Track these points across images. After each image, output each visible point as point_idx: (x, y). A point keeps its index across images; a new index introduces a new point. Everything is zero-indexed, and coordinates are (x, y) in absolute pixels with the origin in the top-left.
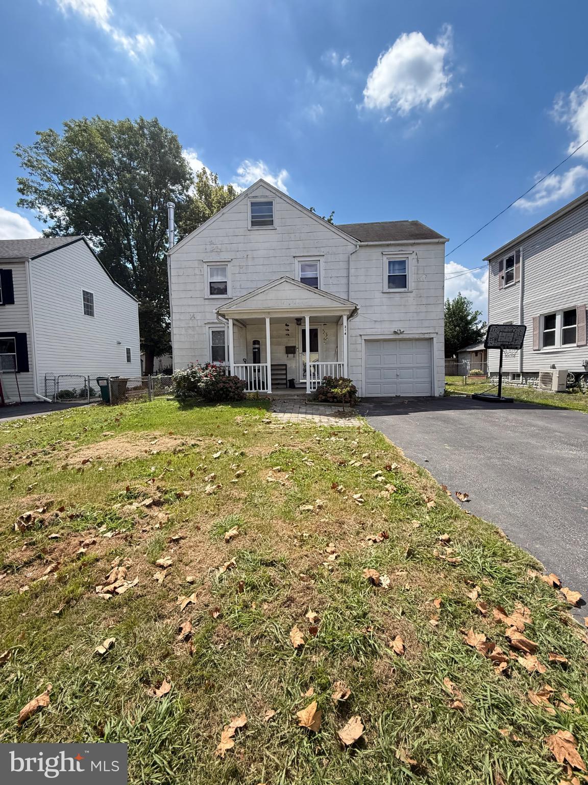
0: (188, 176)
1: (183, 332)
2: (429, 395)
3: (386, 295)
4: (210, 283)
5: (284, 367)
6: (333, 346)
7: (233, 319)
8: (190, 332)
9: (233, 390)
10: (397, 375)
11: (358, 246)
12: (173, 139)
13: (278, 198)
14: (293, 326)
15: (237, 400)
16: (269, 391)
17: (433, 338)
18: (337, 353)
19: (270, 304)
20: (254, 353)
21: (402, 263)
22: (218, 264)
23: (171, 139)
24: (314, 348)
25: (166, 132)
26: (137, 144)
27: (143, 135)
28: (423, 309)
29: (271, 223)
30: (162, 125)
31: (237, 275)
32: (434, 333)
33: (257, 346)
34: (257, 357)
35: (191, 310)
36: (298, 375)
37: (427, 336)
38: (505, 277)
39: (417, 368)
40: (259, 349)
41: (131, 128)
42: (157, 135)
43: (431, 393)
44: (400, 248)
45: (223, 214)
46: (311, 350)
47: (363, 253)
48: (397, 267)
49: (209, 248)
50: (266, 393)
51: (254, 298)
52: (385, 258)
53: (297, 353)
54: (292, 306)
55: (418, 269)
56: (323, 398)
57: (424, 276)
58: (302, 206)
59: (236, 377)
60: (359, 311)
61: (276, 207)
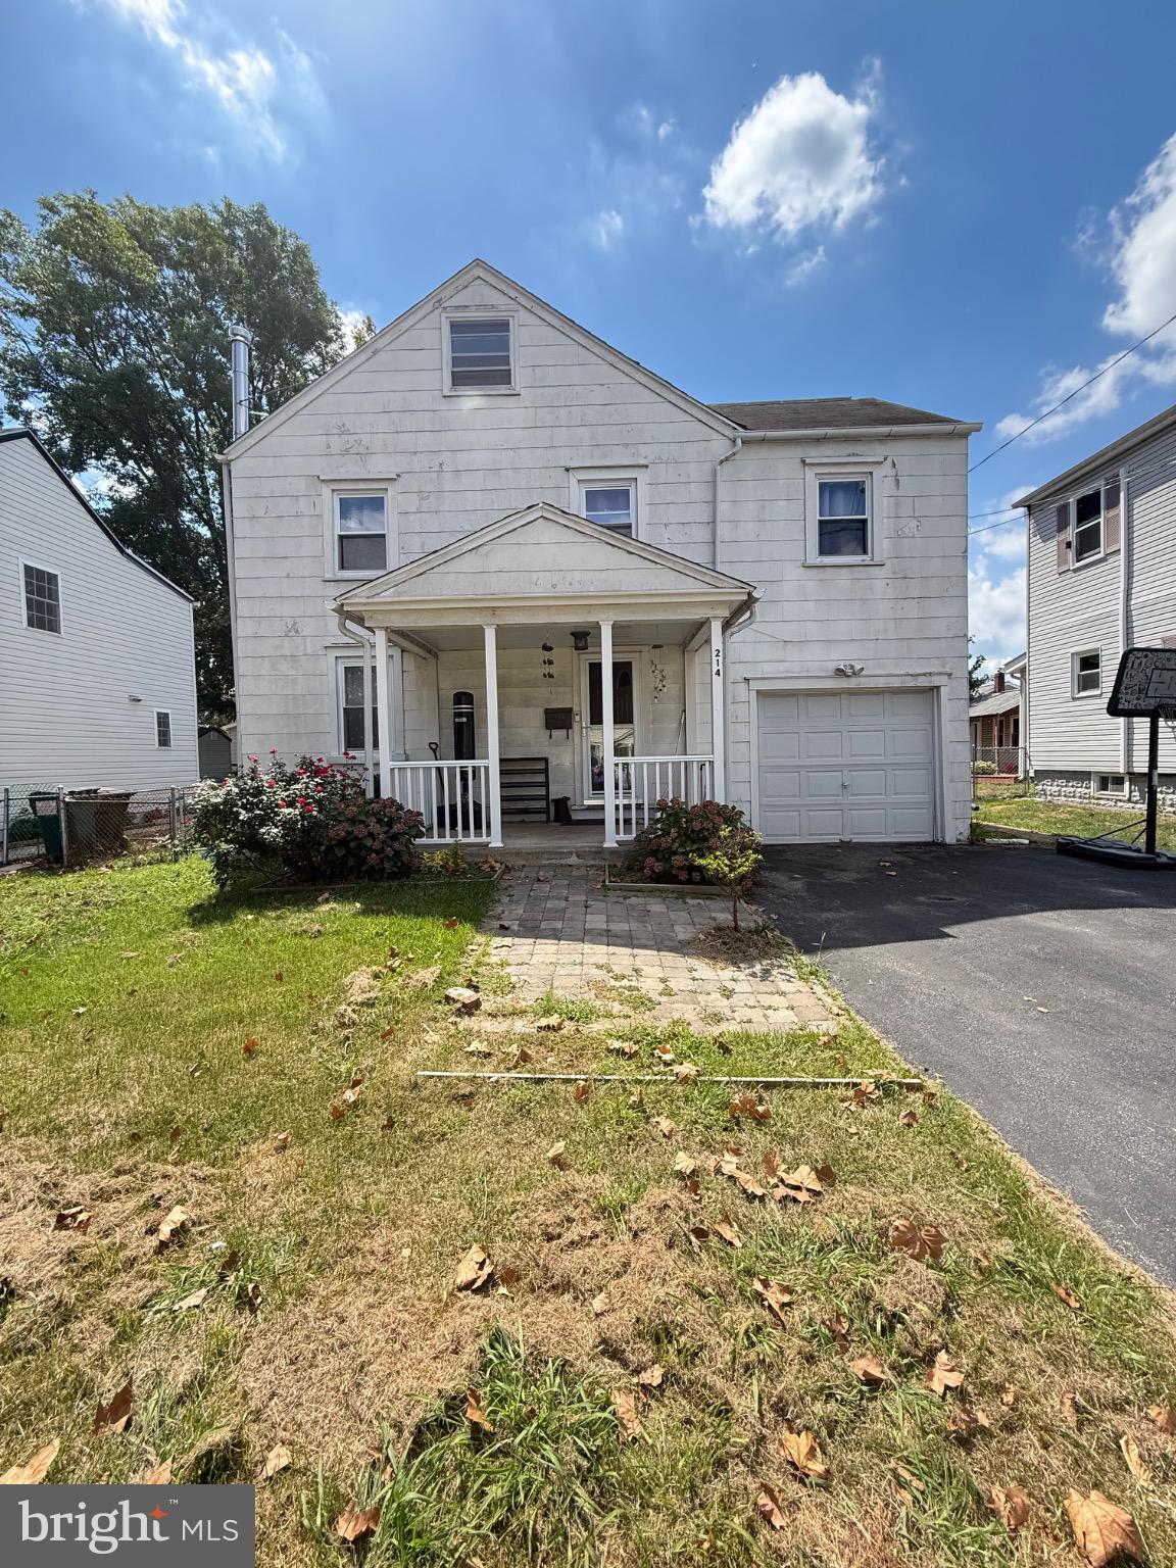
0: (331, 332)
1: (266, 668)
2: (926, 838)
3: (812, 573)
4: (341, 538)
5: (541, 766)
6: (673, 707)
7: (386, 629)
8: (285, 668)
9: (377, 845)
10: (844, 786)
11: (739, 441)
12: (300, 253)
13: (523, 313)
14: (563, 655)
15: (393, 876)
16: (496, 841)
17: (938, 687)
18: (683, 727)
19: (497, 585)
20: (458, 728)
21: (856, 491)
22: (362, 486)
23: (295, 254)
24: (623, 715)
25: (284, 237)
26: (216, 257)
27: (232, 241)
28: (912, 609)
29: (505, 378)
30: (275, 219)
31: (412, 517)
32: (941, 674)
33: (465, 708)
34: (465, 742)
35: (286, 609)
36: (578, 785)
37: (923, 682)
38: (1074, 544)
39: (897, 766)
40: (470, 716)
41: (202, 222)
42: (262, 242)
43: (935, 834)
44: (851, 449)
45: (375, 353)
46: (616, 721)
47: (753, 461)
48: (840, 498)
49: (336, 442)
50: (486, 845)
51: (449, 567)
52: (810, 473)
53: (576, 726)
54: (561, 589)
55: (897, 505)
56: (659, 867)
57: (914, 523)
58: (587, 333)
59: (392, 801)
60: (757, 607)
61: (518, 336)
